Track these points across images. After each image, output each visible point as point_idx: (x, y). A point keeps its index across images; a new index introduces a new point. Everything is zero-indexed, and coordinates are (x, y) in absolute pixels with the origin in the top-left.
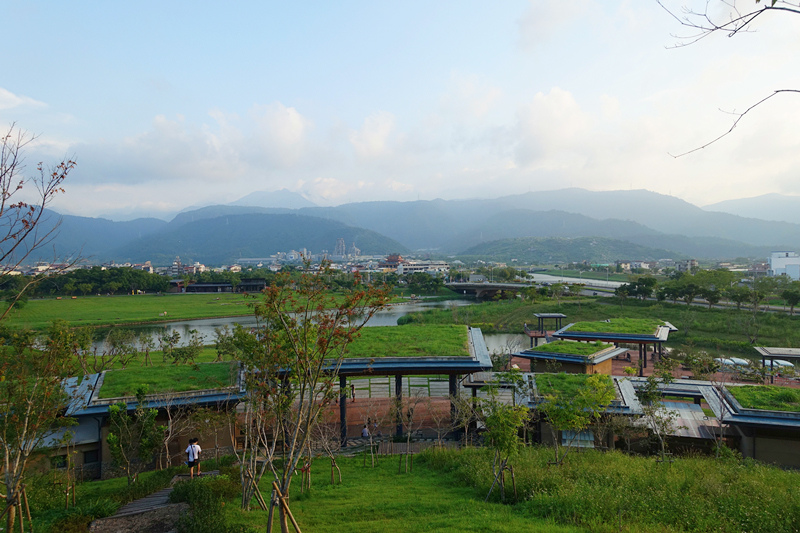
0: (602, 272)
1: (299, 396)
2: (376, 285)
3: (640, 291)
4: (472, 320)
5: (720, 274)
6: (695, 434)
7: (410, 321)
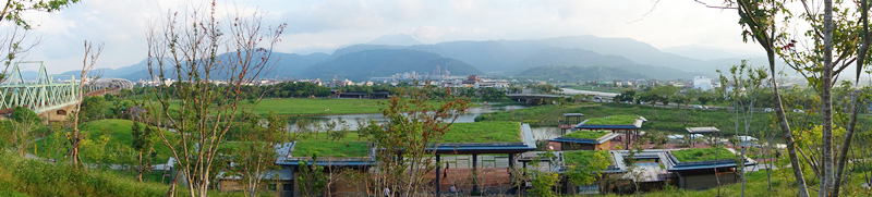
0: (605, 87)
1: (409, 167)
2: (462, 95)
3: (627, 99)
4: (523, 118)
5: (669, 88)
6: (656, 179)
7: (483, 119)
